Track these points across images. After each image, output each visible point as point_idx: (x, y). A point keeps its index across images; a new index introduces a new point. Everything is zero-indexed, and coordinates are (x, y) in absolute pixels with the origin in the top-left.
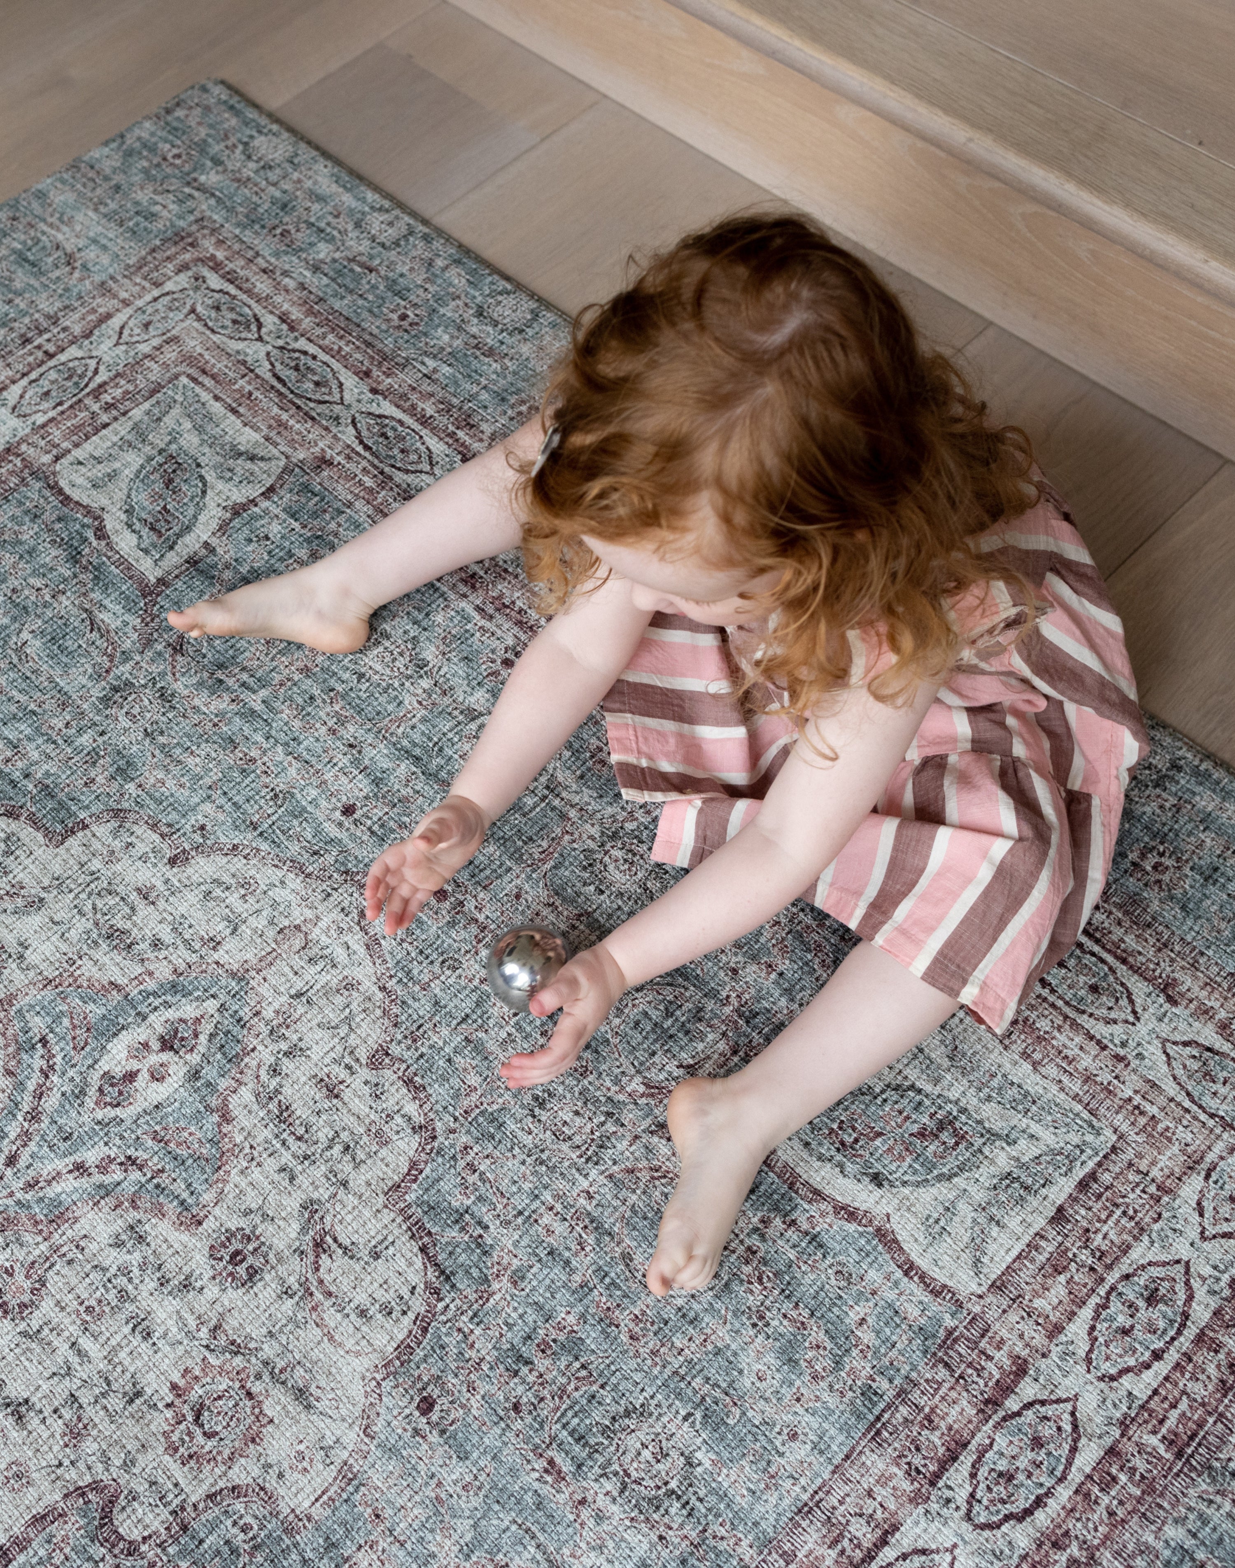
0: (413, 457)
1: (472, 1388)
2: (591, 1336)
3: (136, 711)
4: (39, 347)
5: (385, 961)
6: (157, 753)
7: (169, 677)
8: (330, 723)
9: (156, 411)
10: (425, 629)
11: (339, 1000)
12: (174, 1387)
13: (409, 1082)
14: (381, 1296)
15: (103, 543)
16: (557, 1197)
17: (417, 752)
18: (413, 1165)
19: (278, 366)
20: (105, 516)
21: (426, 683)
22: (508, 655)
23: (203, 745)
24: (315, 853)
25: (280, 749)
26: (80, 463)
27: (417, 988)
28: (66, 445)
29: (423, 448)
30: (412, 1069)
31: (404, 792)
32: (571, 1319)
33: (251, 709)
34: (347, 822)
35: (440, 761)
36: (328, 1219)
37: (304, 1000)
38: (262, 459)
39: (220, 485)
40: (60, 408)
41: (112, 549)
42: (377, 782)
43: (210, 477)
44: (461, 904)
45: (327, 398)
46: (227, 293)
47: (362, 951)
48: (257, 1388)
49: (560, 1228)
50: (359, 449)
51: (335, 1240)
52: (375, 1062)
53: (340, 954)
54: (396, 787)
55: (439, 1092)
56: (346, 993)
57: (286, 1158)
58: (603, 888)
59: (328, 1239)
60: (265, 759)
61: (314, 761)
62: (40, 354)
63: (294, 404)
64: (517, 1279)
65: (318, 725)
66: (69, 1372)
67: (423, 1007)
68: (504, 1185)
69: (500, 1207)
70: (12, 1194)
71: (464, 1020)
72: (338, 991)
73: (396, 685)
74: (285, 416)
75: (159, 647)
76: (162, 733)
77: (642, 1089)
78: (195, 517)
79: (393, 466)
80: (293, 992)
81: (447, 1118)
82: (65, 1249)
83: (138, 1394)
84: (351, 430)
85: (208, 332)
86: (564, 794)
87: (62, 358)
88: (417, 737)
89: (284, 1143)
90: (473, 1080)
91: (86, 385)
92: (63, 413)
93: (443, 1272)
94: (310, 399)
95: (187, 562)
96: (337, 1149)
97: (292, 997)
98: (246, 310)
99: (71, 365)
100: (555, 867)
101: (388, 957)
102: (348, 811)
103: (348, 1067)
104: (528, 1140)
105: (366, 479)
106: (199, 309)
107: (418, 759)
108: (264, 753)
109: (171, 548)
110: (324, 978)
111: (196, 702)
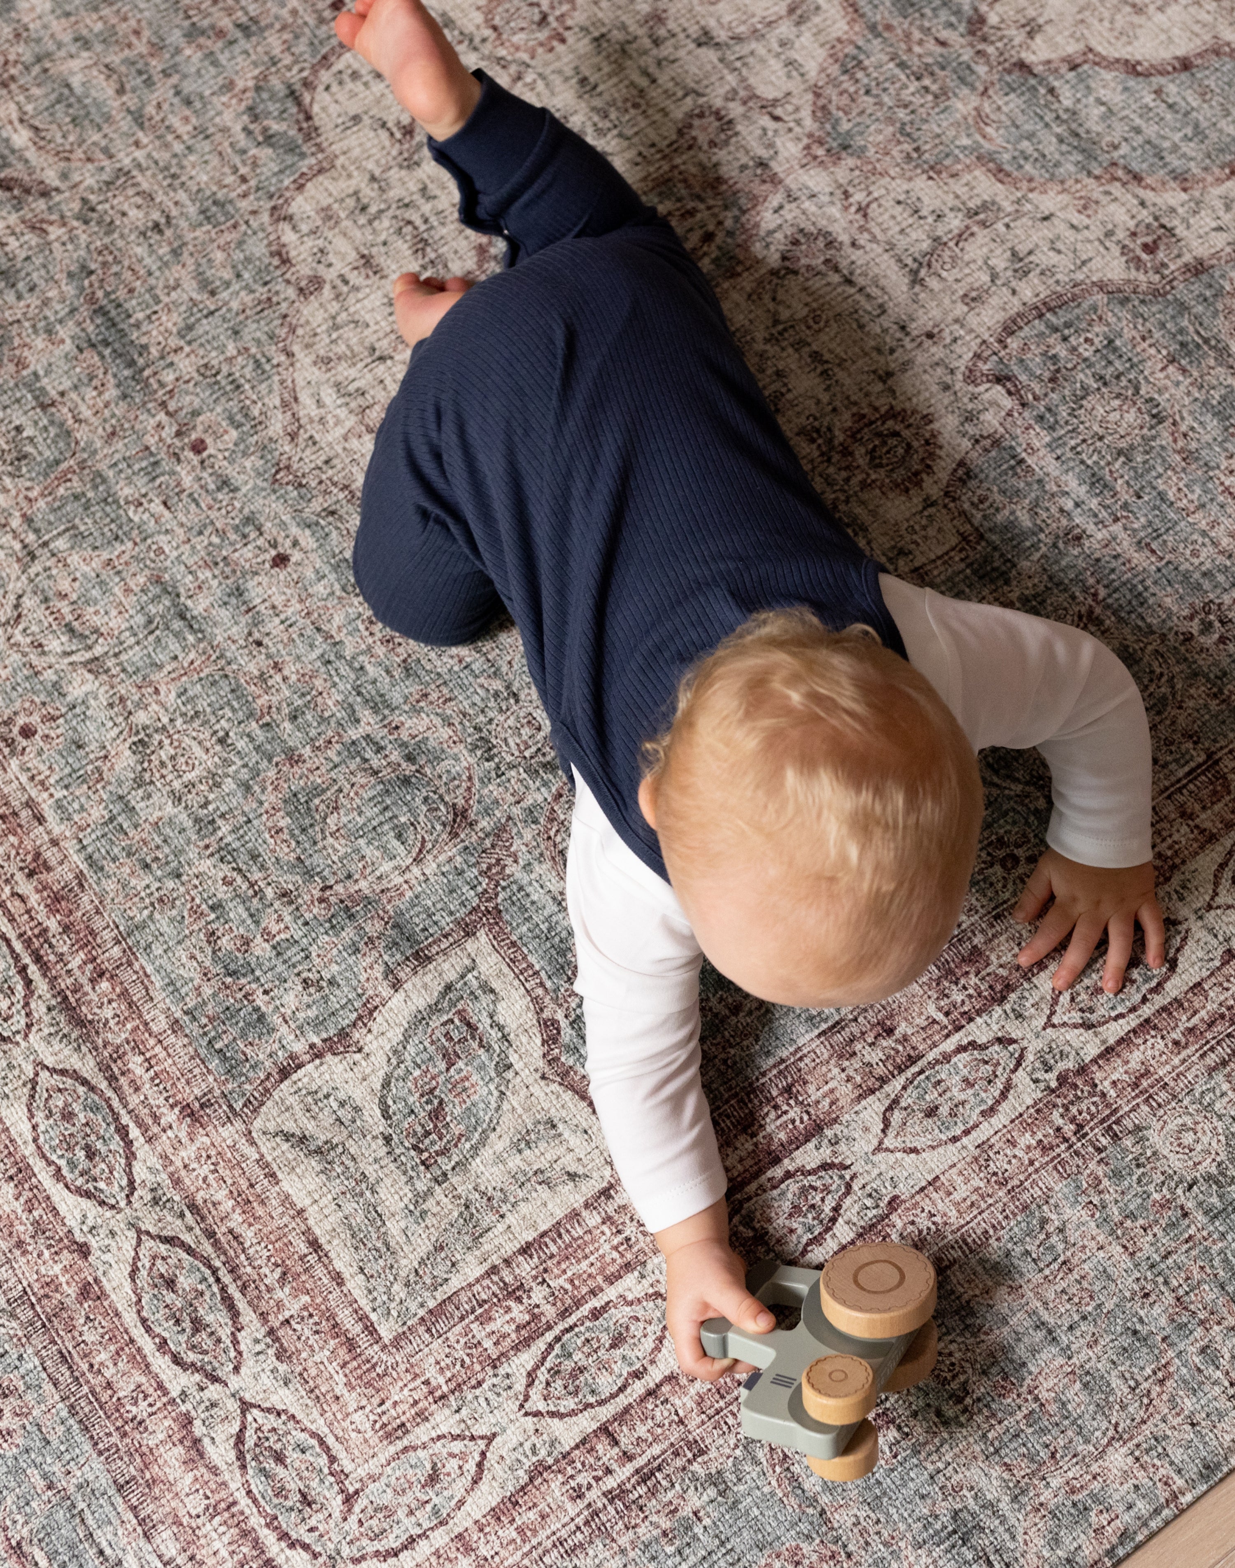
0: (59, 1101)
1: (294, 12)
2: (176, 37)
3: (526, 732)
4: (628, 1457)
5: (282, 382)
6: (505, 669)
7: (477, 773)
8: (278, 678)
9: (440, 1271)
10: (121, 798)
11: (341, 348)
12: (563, 41)
13: (286, 261)
14: (358, 87)
15: (546, 1014)
16: (167, 146)
17: (177, 624)
18: (300, 188)
19: (225, 1333)
20: (541, 1063)
21: (141, 718)
22: (24, 743)
23: (443, 670)
24: (333, 513)
25: (348, 653)
26: (572, 1176)
27: (253, 350)
28: (592, 1219)
29: (40, 1117)
30: (278, 273)
31: (208, 574)
32: (188, 52)
33: (376, 713)
34: (286, 546)
35: (152, 609)
36: (394, 152)
37: (377, 354)
38: (287, 1137)
39: (359, 1094)
40: (595, 1303)
41: (535, 1000)
42: (239, 592)
43: (372, 1113)
44: (179, 434)
45: (163, 1249)
46: (284, 1536)
47: (305, 397)
48: (488, 32)
49: (174, 121)
50: (134, 1132)
51: (392, 134)
52: (317, 282)
53: (329, 396)
54: (215, 583)
55: (258, 248)
56: (331, 355)
57: (427, 208)
58: (13, 433)
59: (398, 135)
60: (370, 640)
61: (309, 631)
62: (626, 1439)
63: (216, 1244)
64: (229, 86)
65: (294, 678)
66: (659, 63)
67: (252, 331)
68: (215, 161)
69: (226, 144)
70: (709, 208)
71: (212, 313)
72: (339, 359)
73: (179, 722)
74: (236, 1220)
75: (485, 823)
76: (496, 694)
77: (50, 229)
78: (406, 1038)
79: (92, 1089)
80: (389, 362)
81: (254, 224)
82: (658, 156)
83: (596, 39)
84: (140, 1172)
85: (330, 1441)
86: (17, 546)
87: (586, 1423)
88: (174, 646)
89: (426, 221)
90: (219, 256)
91: (551, 1346)
92: (593, 1293)
93: (296, 98)
94: (189, 1251)
95: (429, 959)
96: (373, 209)
97: (391, 358)
98: (258, 1485)
99: (570, 1403)
100: (57, 462)
101: (276, 386)
102: (281, 560)
103: (346, 282)
104: (182, 196)
105: (139, 1071)
106: (336, 1504)
107: (183, 617)
108: (369, 648)
109: (449, 987)
110: (353, 373)
111: (445, 733)
